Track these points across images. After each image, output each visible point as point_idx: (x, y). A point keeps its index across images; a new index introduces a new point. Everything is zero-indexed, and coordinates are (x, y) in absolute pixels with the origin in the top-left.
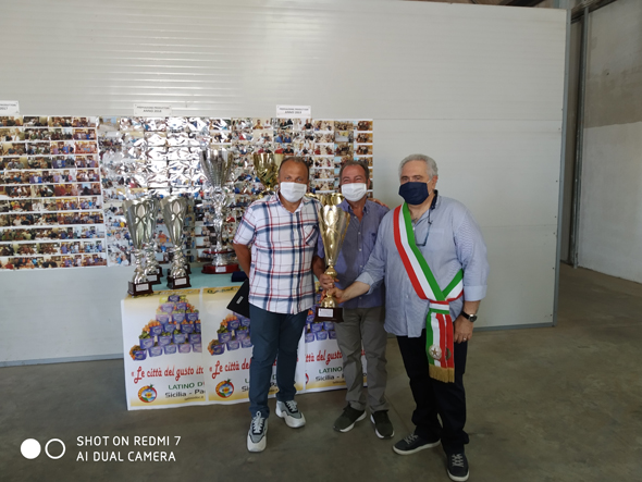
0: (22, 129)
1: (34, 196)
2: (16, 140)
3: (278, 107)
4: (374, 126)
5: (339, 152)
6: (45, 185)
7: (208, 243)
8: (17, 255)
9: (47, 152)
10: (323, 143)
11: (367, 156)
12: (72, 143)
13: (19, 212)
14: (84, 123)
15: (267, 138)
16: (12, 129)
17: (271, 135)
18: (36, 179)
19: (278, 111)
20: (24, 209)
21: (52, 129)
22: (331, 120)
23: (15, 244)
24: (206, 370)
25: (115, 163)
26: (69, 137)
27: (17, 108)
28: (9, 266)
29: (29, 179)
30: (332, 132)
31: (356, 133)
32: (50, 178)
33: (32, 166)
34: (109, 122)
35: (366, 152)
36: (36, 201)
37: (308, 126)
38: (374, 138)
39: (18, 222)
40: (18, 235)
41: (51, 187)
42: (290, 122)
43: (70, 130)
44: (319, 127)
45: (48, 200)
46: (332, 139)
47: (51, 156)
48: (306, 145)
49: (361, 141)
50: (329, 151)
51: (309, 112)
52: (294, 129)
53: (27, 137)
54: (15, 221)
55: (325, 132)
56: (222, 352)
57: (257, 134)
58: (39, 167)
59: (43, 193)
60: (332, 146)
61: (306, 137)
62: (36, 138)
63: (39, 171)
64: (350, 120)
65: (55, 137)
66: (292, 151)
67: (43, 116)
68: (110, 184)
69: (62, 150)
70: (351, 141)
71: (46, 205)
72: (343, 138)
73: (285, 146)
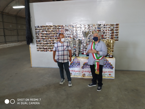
0: (53, 27)
1: (54, 39)
2: (52, 29)
4: (119, 25)
5: (111, 30)
6: (56, 37)
7: (83, 49)
8: (51, 49)
9: (56, 31)
11: (117, 31)
12: (60, 30)
13: (52, 42)
14: (62, 26)
15: (96, 28)
16: (51, 27)
18: (55, 36)
19: (98, 22)
20: (53, 41)
21: (57, 27)
22: (110, 24)
23: (51, 47)
24: (81, 71)
25: (67, 33)
26: (60, 29)
27: (52, 24)
28: (50, 51)
29: (54, 36)
30: (110, 26)
31: (115, 26)
32: (57, 36)
33: (54, 34)
34: (67, 26)
36: (55, 40)
37: (104, 25)
38: (119, 27)
39: (52, 43)
40: (51, 46)
41: (57, 38)
42: (101, 25)
43: (60, 28)
44: (107, 25)
45: (56, 40)
46: (110, 28)
47: (57, 32)
49: (116, 28)
50: (109, 30)
51: (105, 22)
53: (53, 29)
54: (51, 43)
56: (84, 68)
57: (94, 27)
58: (55, 34)
59: (56, 39)
61: (104, 28)
62: (55, 29)
63: (55, 35)
64: (114, 24)
65: (58, 29)
66: (101, 30)
67: (56, 25)
68: (66, 37)
69: (59, 31)
70: (114, 28)
71: (56, 41)
72: (112, 28)
73: (99, 29)
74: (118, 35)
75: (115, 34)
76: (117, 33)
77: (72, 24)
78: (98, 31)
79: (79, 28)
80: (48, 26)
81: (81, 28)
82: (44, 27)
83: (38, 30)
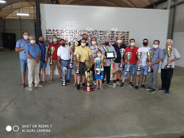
3: (112, 29)
4: (130, 32)
10: (120, 35)
11: (128, 38)
15: (109, 34)
17: (110, 34)
22: (121, 31)
30: (121, 33)
31: (126, 34)
34: (81, 31)
35: (128, 37)
37: (117, 32)
38: (129, 35)
42: (114, 31)
44: (119, 32)
46: (121, 35)
51: (117, 29)
52: (114, 33)
55: (120, 33)
57: (107, 33)
60: (121, 36)
61: (117, 34)
64: (125, 31)
72: (123, 35)
73: (113, 36)
74: (128, 41)
75: (126, 40)
76: (127, 39)
77: (87, 29)
78: (111, 37)
79: (94, 33)
80: (61, 31)
81: (96, 34)
82: (57, 31)
83: (49, 34)
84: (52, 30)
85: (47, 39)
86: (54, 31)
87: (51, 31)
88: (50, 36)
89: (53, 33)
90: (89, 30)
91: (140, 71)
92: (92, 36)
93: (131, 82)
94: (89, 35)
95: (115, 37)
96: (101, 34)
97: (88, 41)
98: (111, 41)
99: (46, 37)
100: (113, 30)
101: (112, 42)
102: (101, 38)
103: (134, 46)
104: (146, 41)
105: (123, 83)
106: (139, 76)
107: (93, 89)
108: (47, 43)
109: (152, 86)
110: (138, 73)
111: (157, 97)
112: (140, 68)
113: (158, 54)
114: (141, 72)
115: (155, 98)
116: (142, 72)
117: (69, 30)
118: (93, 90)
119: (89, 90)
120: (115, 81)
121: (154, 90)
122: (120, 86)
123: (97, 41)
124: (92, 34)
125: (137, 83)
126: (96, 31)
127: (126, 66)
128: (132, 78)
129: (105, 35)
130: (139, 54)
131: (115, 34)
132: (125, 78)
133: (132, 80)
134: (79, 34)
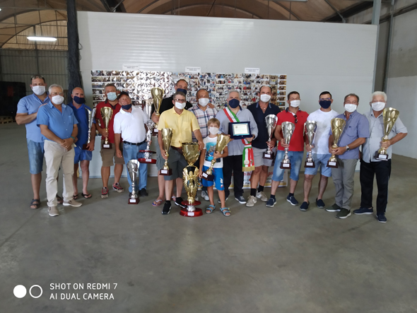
3: (246, 68)
4: (287, 77)
11: (283, 91)
15: (240, 82)
17: (242, 81)
19: (245, 70)
22: (268, 74)
30: (268, 80)
31: (279, 80)
34: (175, 74)
35: (283, 89)
37: (258, 77)
38: (287, 83)
42: (250, 75)
44: (263, 78)
46: (268, 83)
48: (257, 86)
49: (281, 84)
51: (258, 71)
52: (252, 78)
55: (265, 80)
57: (236, 80)
61: (257, 82)
64: (277, 75)
66: (250, 88)
70: (276, 84)
72: (273, 83)
73: (248, 86)
74: (284, 98)
75: (278, 96)
76: (282, 94)
77: (187, 71)
78: (244, 88)
79: (205, 80)
80: (128, 74)
81: (209, 81)
82: (117, 74)
83: (100, 81)
84: (105, 73)
85: (94, 93)
86: (109, 74)
87: (103, 75)
88: (100, 86)
89: (109, 80)
90: (194, 72)
91: (313, 166)
92: (199, 87)
93: (292, 192)
94: (193, 84)
95: (253, 88)
96: (220, 82)
97: (190, 98)
98: (245, 97)
99: (92, 88)
100: (247, 72)
101: (247, 100)
102: (221, 91)
103: (297, 108)
104: (326, 96)
105: (273, 196)
106: (311, 178)
107: (203, 211)
108: (94, 103)
109: (341, 202)
110: (308, 172)
111: (353, 229)
112: (312, 161)
113: (357, 127)
114: (314, 169)
115: (349, 230)
116: (319, 170)
117: (145, 72)
118: (201, 214)
119: (193, 214)
120: (253, 192)
121: (345, 212)
122: (267, 203)
123: (213, 98)
124: (200, 82)
125: (306, 194)
126: (209, 74)
127: (279, 155)
128: (293, 183)
129: (231, 84)
130: (310, 127)
131: (253, 82)
132: (277, 183)
133: (295, 189)
134: (170, 82)
